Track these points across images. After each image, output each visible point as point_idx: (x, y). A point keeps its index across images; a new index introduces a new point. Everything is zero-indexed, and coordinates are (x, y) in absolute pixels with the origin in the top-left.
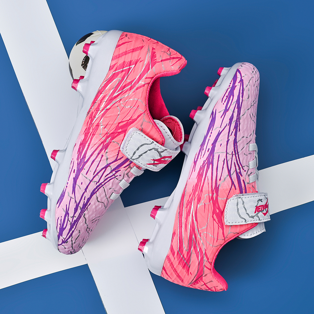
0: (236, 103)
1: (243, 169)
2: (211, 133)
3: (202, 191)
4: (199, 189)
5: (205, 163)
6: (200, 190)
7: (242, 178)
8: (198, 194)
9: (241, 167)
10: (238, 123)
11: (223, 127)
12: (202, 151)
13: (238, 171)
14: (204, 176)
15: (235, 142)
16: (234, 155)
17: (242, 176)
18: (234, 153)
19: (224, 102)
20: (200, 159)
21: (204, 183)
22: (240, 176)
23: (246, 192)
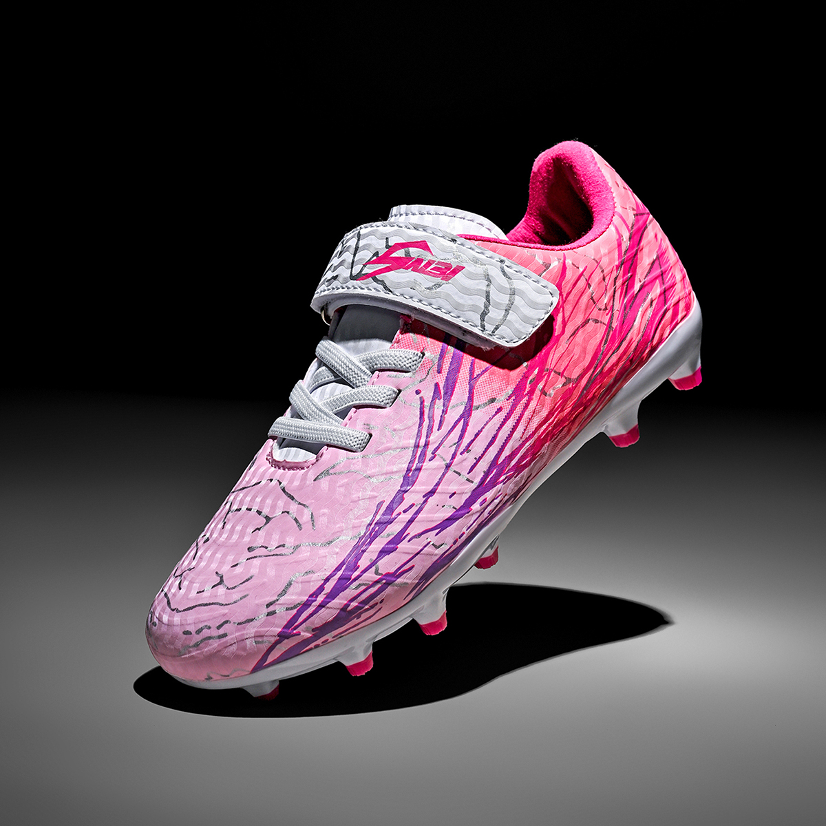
0: (352, 582)
1: (422, 400)
2: (455, 542)
4: (553, 421)
5: (506, 475)
6: (553, 418)
9: (426, 411)
10: (374, 528)
12: (493, 510)
14: (527, 446)
15: (409, 482)
16: (431, 448)
18: (429, 455)
21: (536, 430)
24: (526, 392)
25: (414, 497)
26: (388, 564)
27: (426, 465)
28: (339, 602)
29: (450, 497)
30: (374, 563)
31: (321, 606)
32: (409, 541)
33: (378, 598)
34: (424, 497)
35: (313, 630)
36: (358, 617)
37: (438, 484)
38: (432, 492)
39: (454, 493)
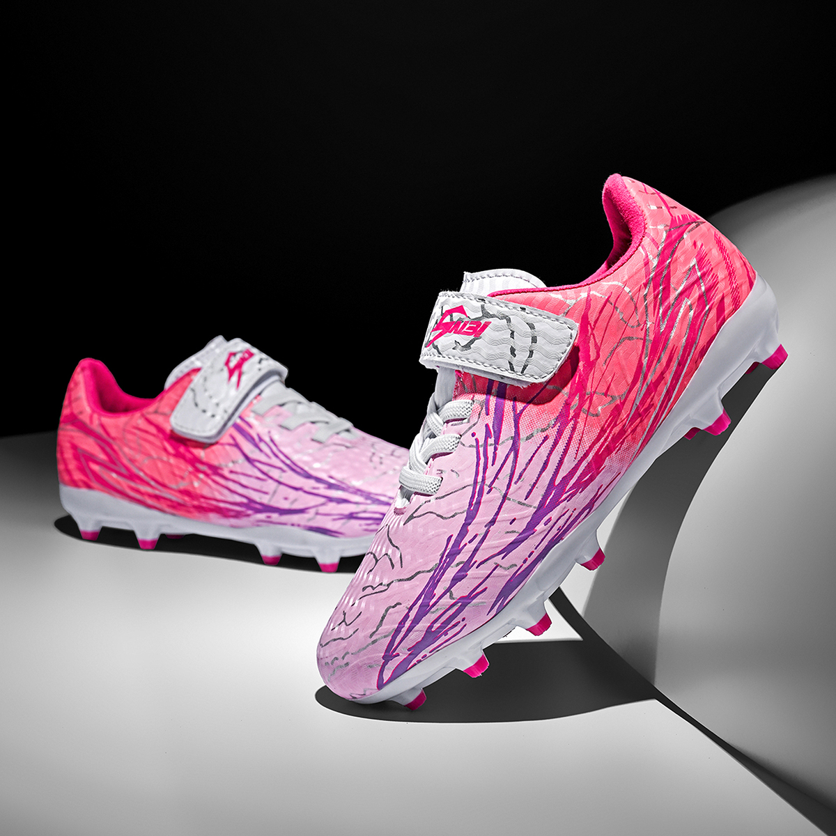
0: (431, 608)
1: (477, 441)
2: (525, 561)
3: (603, 431)
4: (607, 437)
5: (568, 494)
6: (606, 434)
7: (490, 420)
8: (615, 425)
9: (481, 450)
10: (446, 559)
11: (491, 564)
12: (564, 526)
13: (491, 441)
14: (584, 464)
15: (471, 515)
16: (488, 482)
17: (487, 426)
18: (486, 489)
19: (459, 622)
20: (575, 509)
21: (591, 448)
22: (491, 428)
23: (491, 382)
24: (570, 417)
25: (476, 528)
26: (461, 590)
27: (485, 497)
28: (423, 624)
29: (511, 523)
30: (448, 590)
31: (409, 630)
32: (477, 568)
33: (459, 618)
34: (485, 527)
35: (409, 650)
36: (446, 634)
37: (497, 514)
38: (493, 522)
39: (514, 520)
